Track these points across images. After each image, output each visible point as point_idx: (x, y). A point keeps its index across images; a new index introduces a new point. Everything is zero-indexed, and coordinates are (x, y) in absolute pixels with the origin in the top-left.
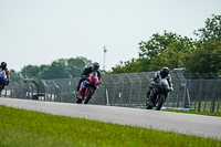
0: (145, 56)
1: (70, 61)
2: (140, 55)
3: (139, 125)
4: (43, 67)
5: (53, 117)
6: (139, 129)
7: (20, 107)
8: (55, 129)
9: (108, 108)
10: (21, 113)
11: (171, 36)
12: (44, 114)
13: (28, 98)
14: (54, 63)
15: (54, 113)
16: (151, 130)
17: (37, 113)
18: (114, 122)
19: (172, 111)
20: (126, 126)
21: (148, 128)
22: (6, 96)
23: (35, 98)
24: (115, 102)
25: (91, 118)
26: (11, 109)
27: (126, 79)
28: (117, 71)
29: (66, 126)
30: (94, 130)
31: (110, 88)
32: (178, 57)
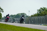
4: (15, 15)
5: (17, 27)
6: (37, 29)
8: (17, 29)
9: (30, 25)
10: (9, 26)
12: (15, 26)
13: (11, 22)
14: (17, 14)
15: (17, 26)
16: (40, 30)
17: (13, 26)
18: (31, 28)
19: (45, 25)
20: (34, 29)
21: (39, 29)
23: (13, 22)
24: (32, 23)
25: (26, 27)
26: (7, 25)
27: (34, 18)
28: (32, 16)
29: (20, 29)
30: (27, 30)
31: (30, 20)
32: (46, 13)
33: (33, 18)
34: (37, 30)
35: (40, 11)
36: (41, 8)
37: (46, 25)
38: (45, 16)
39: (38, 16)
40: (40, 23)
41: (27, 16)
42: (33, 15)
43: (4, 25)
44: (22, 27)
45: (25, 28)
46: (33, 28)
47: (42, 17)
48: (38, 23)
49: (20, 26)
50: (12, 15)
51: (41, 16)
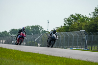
0: (67, 25)
1: (32, 27)
2: (65, 24)
3: (64, 56)
6: (64, 58)
11: (79, 16)
18: (52, 55)
19: (79, 50)
20: (58, 57)
21: (68, 58)
22: (2, 43)
25: (42, 53)
29: (30, 57)
30: (43, 58)
32: (82, 25)
34: (65, 60)
35: (70, 21)
36: (72, 15)
37: (82, 50)
38: (80, 32)
39: (67, 31)
40: (70, 45)
46: (56, 56)
47: (73, 34)
48: (66, 45)
51: (71, 31)
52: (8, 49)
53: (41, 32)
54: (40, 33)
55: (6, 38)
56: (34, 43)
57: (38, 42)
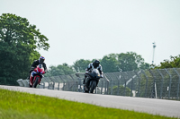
1: (120, 56)
5: (103, 109)
7: (72, 99)
9: (156, 101)
10: (73, 105)
12: (95, 106)
13: (80, 91)
17: (89, 105)
22: (58, 89)
26: (64, 101)
27: (174, 73)
28: (166, 65)
31: (158, 81)
33: (169, 72)
41: (147, 65)
42: (170, 60)
43: (50, 103)
44: (125, 111)
45: (137, 113)
49: (118, 107)
50: (82, 60)
52: (70, 102)
53: (138, 66)
54: (136, 68)
55: (66, 78)
56: (124, 88)
57: (132, 86)
